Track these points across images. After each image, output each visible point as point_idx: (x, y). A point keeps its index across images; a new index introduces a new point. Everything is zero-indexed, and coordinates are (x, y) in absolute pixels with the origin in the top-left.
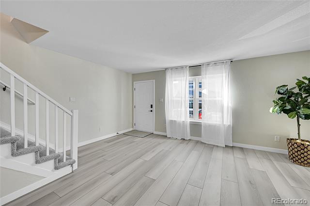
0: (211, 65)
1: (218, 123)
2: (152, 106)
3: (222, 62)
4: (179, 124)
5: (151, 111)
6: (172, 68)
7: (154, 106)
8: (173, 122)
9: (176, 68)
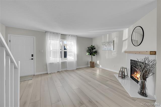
0: (70, 36)
1: (73, 60)
2: (32, 56)
3: (74, 36)
4: (56, 64)
5: (32, 59)
6: (51, 32)
7: (35, 56)
8: (51, 64)
9: (54, 33)
